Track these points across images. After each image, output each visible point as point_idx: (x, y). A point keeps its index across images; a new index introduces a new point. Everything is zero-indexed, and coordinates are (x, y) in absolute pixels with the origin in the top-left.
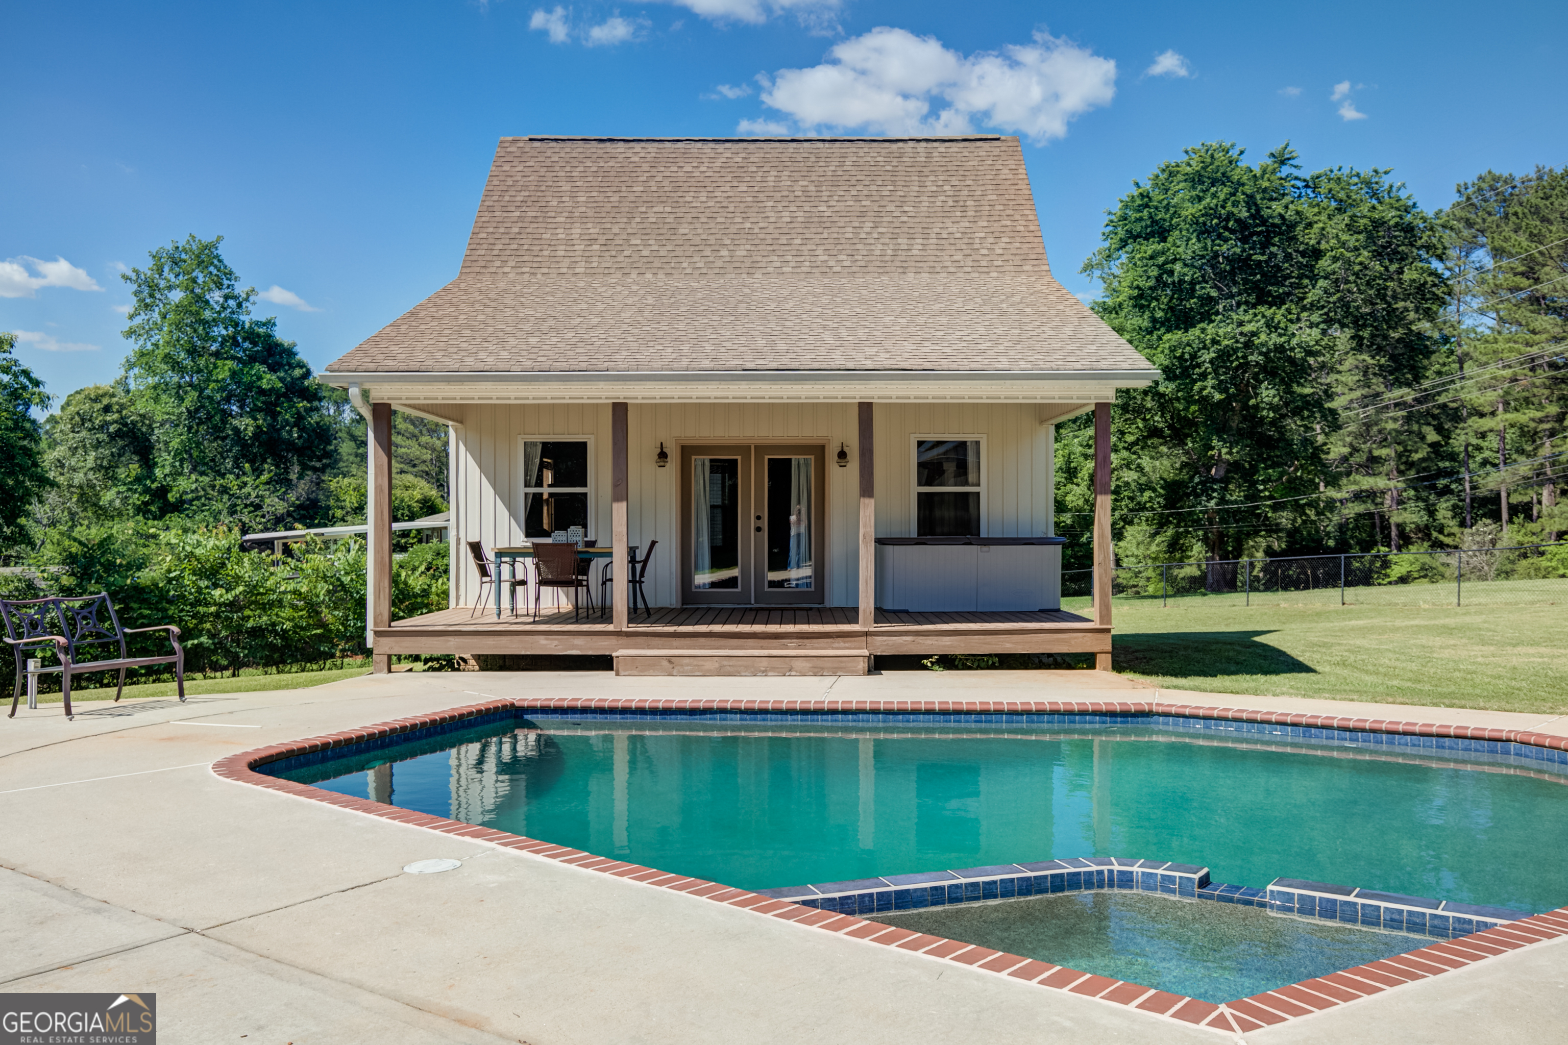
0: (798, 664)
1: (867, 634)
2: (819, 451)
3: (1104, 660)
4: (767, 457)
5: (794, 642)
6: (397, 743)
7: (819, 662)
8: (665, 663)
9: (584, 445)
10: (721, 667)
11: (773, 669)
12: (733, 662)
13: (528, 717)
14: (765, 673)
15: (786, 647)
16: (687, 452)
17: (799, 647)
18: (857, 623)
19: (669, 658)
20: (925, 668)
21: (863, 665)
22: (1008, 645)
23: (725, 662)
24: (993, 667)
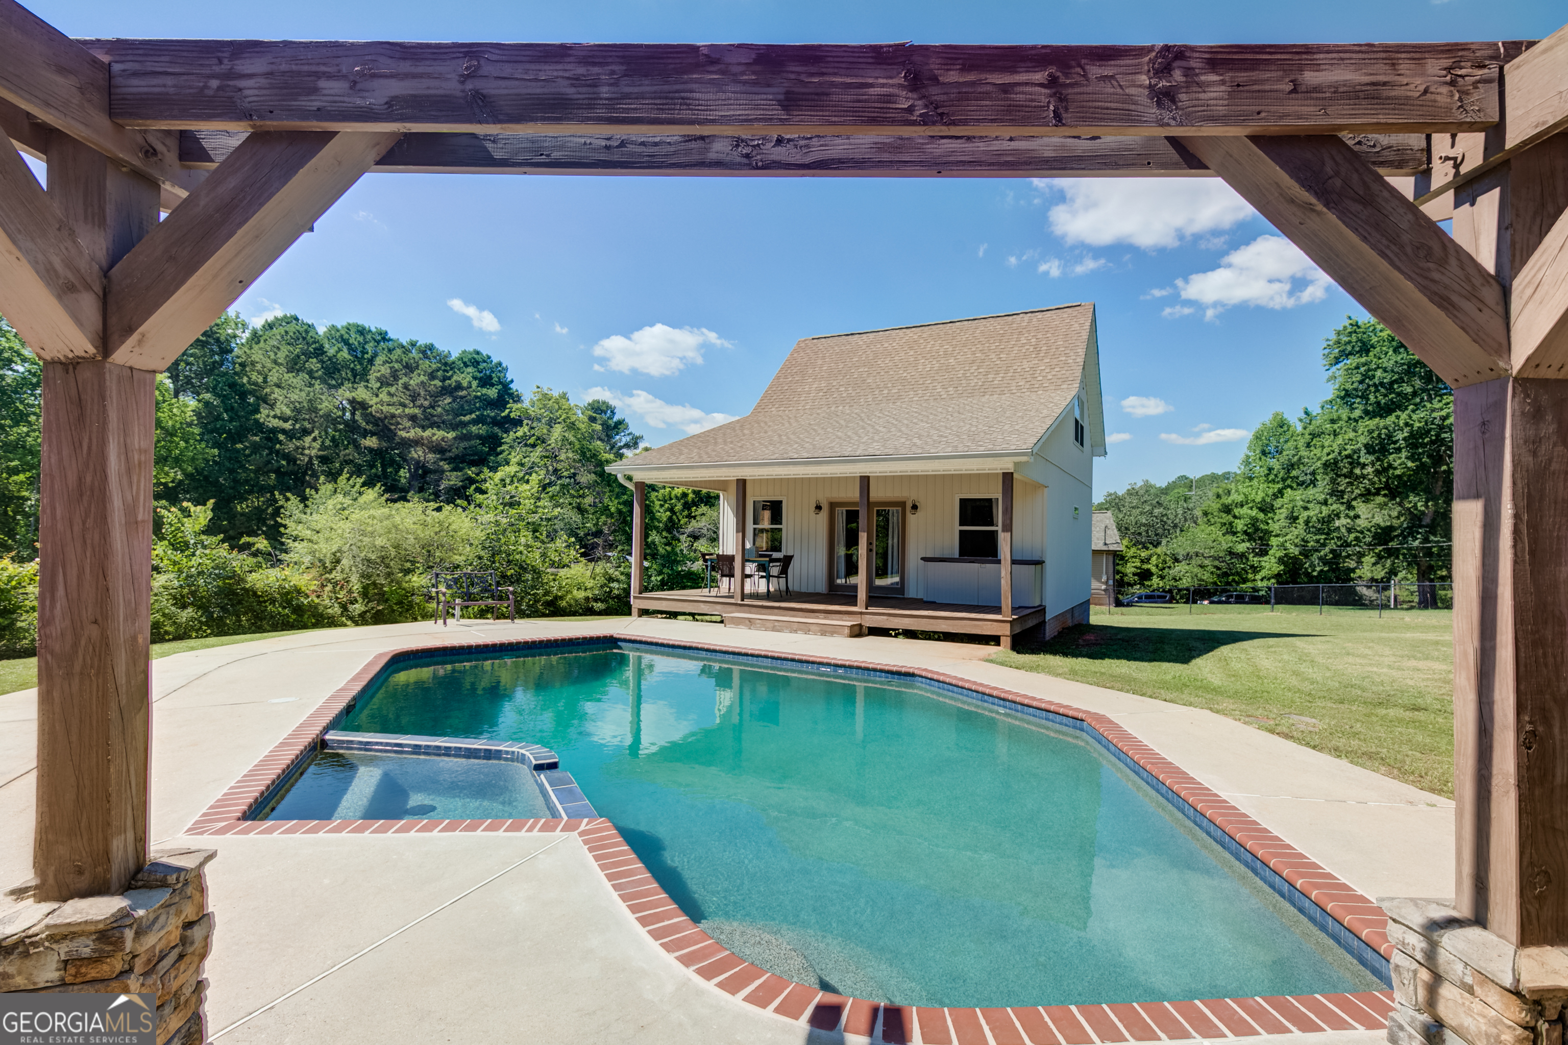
0: (813, 628)
1: (861, 613)
2: (902, 504)
3: (1006, 642)
4: (875, 509)
5: (822, 615)
6: (523, 649)
7: (824, 628)
8: (747, 622)
9: (781, 502)
10: (774, 626)
11: (800, 630)
12: (781, 624)
13: (619, 643)
14: (796, 631)
15: (818, 618)
16: (833, 506)
17: (825, 618)
18: (856, 605)
19: (750, 620)
20: (890, 636)
21: (847, 631)
22: (944, 626)
23: (776, 624)
24: (939, 639)
